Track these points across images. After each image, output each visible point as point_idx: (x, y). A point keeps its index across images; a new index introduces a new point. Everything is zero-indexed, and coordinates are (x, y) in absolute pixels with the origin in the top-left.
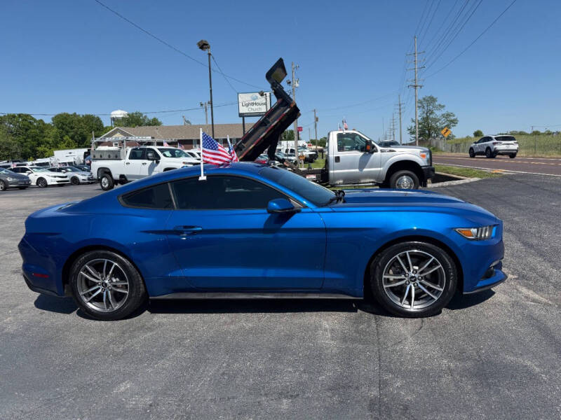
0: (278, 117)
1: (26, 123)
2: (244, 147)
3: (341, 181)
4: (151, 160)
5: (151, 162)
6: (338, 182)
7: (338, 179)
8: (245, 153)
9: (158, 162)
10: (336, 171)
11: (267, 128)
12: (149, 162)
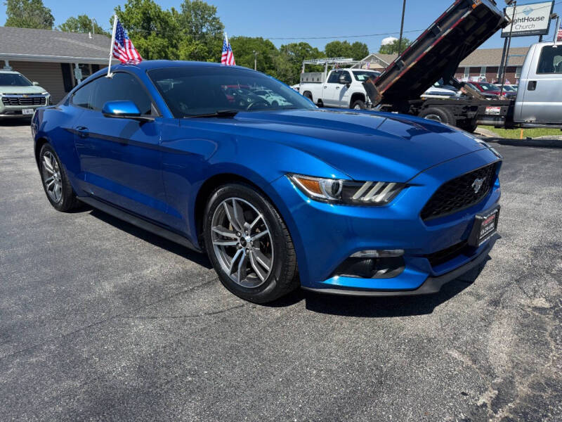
0: (452, 24)
1: (304, 51)
2: (403, 65)
3: (533, 119)
4: (344, 83)
5: (343, 86)
6: (528, 120)
7: (528, 116)
8: (403, 73)
9: (348, 87)
10: (525, 103)
11: (436, 40)
12: (342, 86)
